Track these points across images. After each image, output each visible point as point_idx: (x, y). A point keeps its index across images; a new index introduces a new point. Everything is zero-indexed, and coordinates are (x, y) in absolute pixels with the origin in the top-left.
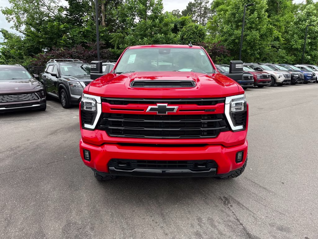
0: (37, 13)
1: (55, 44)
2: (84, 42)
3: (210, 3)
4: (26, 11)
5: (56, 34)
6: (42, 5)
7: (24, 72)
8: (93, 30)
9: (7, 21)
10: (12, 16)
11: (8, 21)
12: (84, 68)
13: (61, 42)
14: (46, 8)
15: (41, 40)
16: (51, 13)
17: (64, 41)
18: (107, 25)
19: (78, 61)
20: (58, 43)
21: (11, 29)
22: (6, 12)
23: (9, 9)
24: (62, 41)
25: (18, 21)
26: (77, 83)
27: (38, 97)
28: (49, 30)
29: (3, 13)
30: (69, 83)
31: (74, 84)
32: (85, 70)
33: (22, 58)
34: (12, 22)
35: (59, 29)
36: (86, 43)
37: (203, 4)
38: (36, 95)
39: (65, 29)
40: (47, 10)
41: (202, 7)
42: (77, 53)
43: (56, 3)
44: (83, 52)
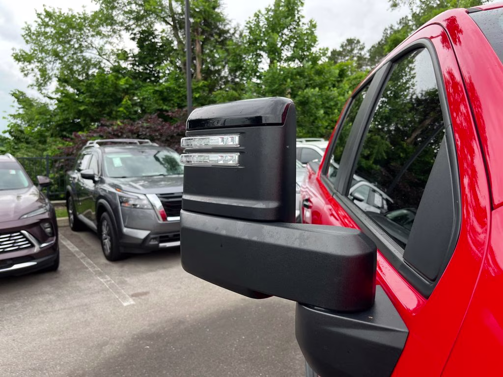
0: (78, 62)
1: (110, 114)
2: (161, 110)
3: (366, 50)
4: (56, 55)
5: (111, 96)
7: (13, 172)
8: (180, 87)
9: (23, 74)
10: (32, 66)
11: (25, 74)
12: (161, 160)
13: (119, 111)
14: (95, 51)
15: (82, 108)
17: (126, 108)
18: (205, 79)
19: (147, 142)
20: (114, 113)
21: (31, 88)
22: (22, 58)
23: (27, 54)
24: (121, 109)
25: (42, 76)
26: (139, 198)
27: (30, 242)
28: (97, 88)
29: (17, 59)
30: (120, 197)
31: (131, 202)
32: (161, 163)
33: (44, 142)
34: (30, 76)
35: (116, 86)
36: (167, 111)
37: (355, 52)
38: (25, 237)
39: (128, 86)
40: (98, 56)
41: (353, 57)
42: (148, 130)
43: (114, 45)
44: (160, 127)
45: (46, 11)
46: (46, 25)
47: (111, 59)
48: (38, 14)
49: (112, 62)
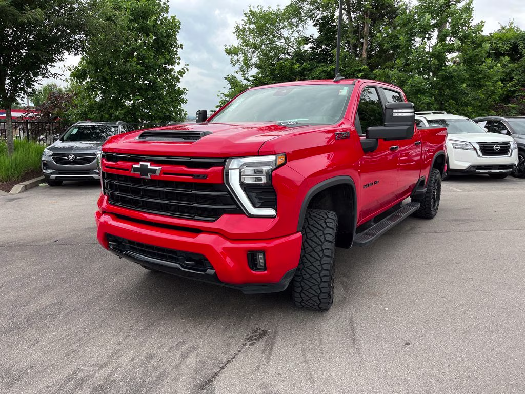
0: (272, 49)
4: (256, 47)
6: (279, 38)
8: (345, 67)
9: (232, 64)
10: (238, 57)
14: (283, 41)
16: (290, 48)
21: (236, 74)
22: (230, 52)
23: (235, 48)
25: (245, 63)
28: (277, 73)
29: (227, 53)
34: (237, 65)
35: (292, 70)
40: (285, 44)
45: (251, 11)
46: (250, 23)
47: (294, 46)
48: (245, 14)
49: (295, 48)
